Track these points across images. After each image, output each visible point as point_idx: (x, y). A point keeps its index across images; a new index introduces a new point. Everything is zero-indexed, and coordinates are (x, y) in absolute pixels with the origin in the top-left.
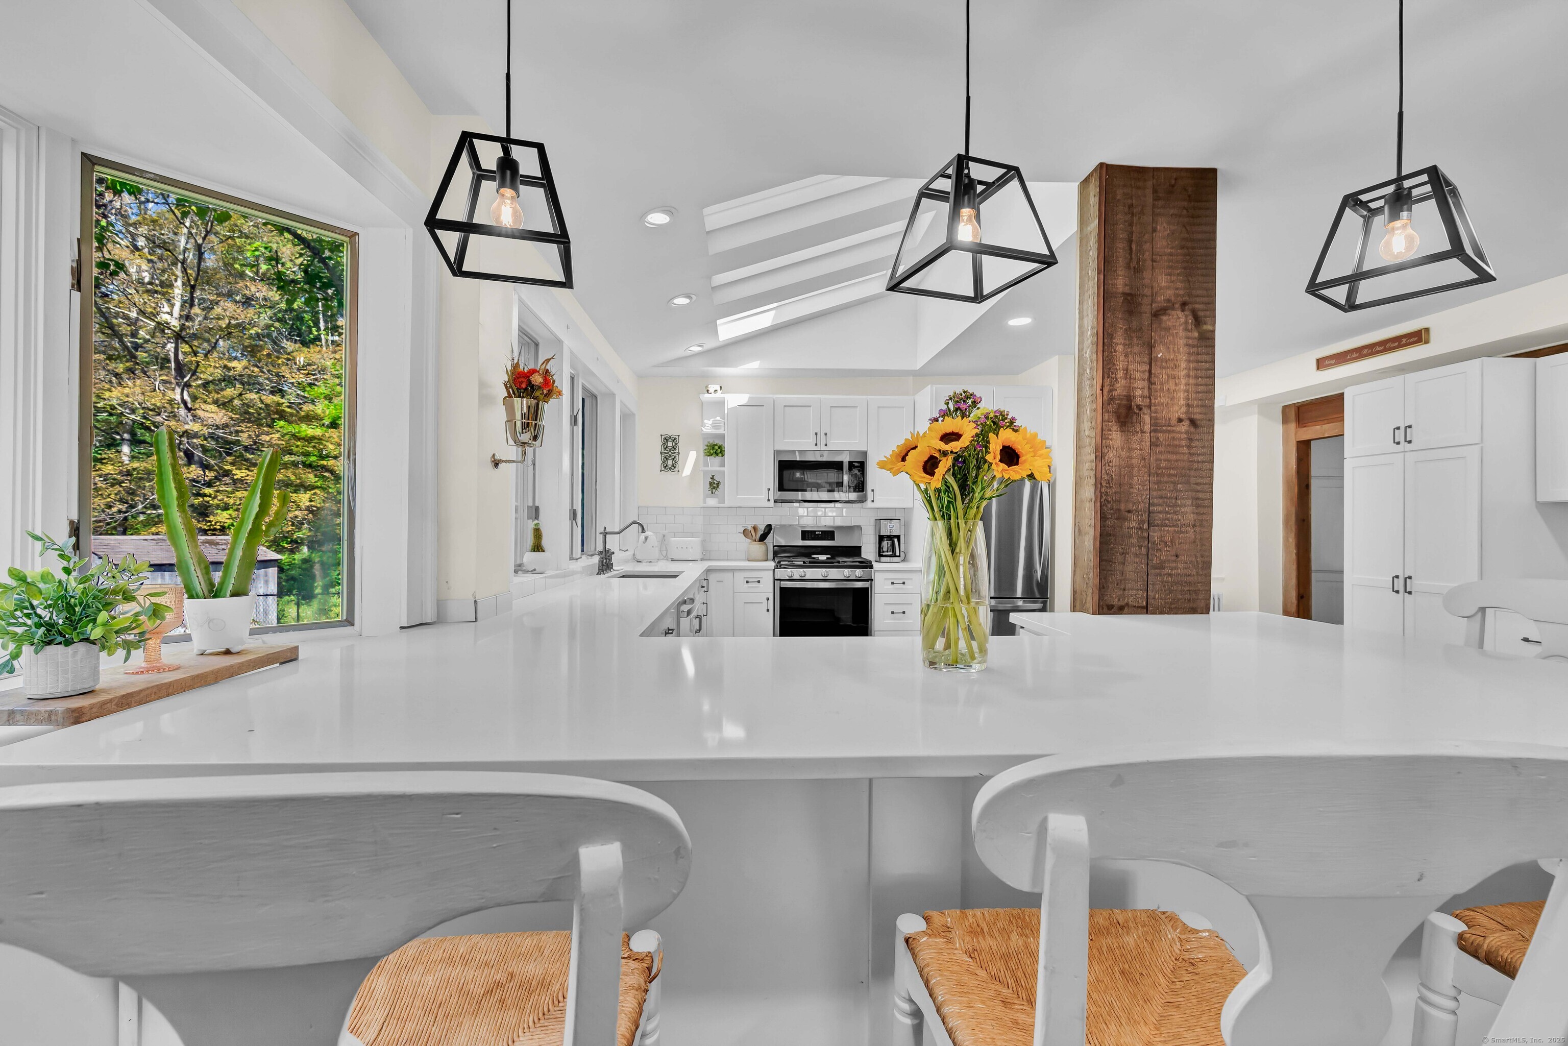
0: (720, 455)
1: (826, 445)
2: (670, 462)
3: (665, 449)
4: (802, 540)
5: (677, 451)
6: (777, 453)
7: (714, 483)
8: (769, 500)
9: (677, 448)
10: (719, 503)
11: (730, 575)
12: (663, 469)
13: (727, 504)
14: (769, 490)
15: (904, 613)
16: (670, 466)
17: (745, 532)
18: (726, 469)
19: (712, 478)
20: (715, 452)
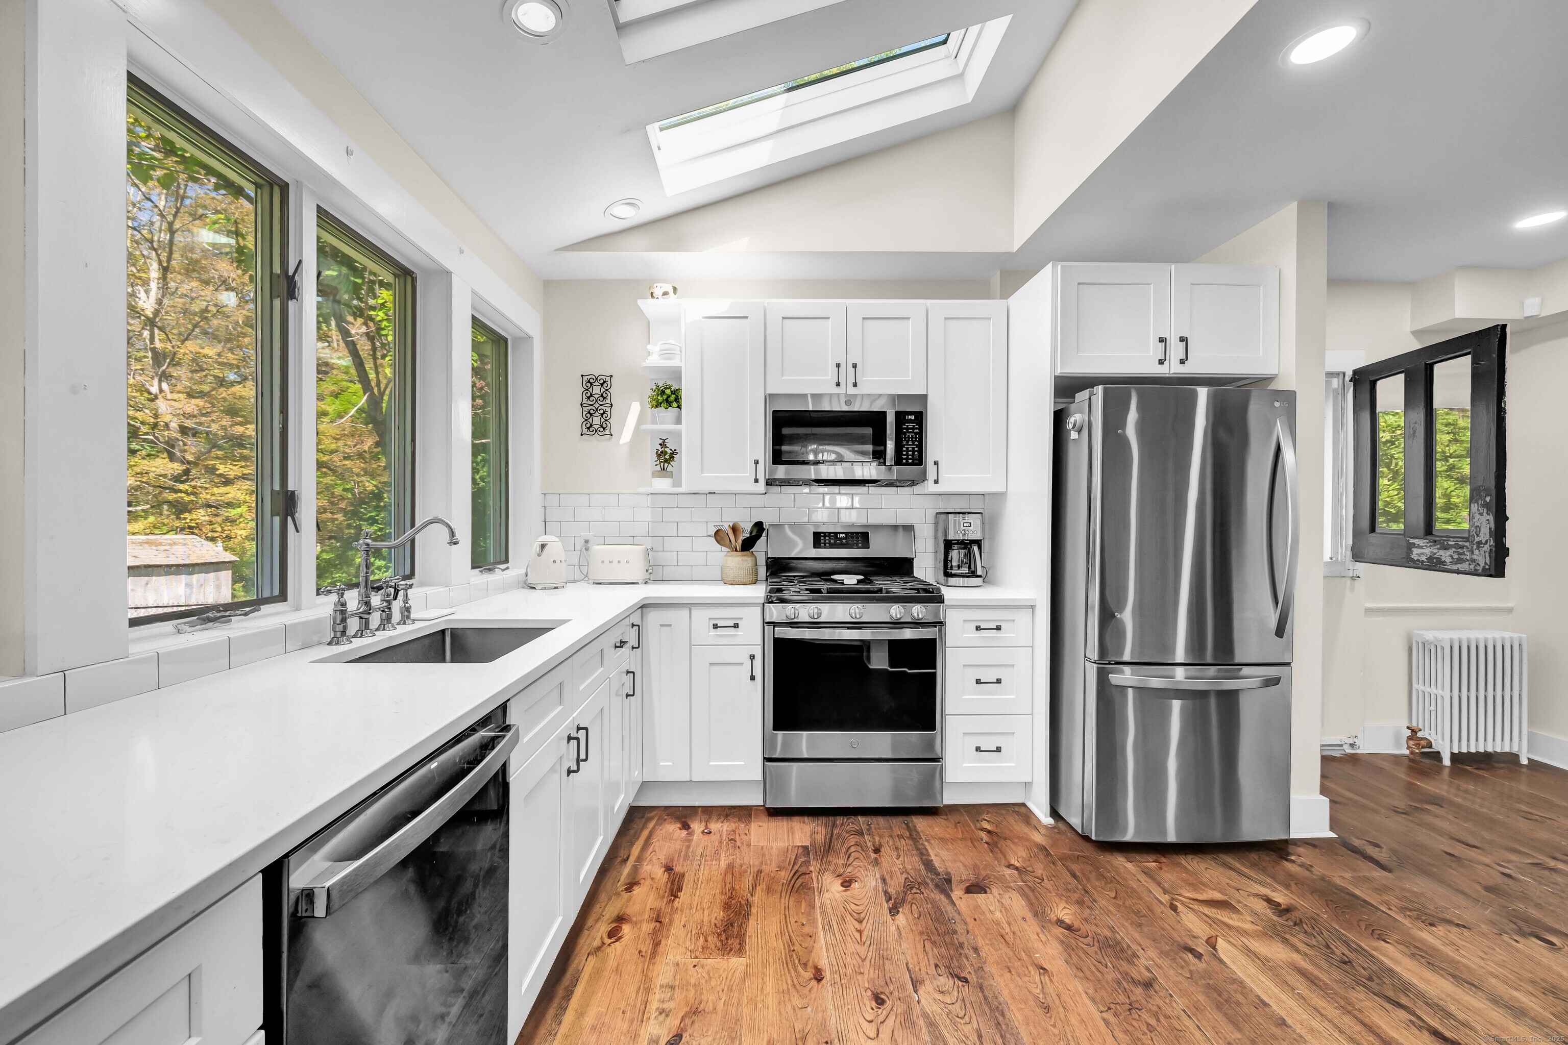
0: (675, 404)
1: (855, 385)
2: (596, 420)
3: (589, 398)
4: (815, 547)
5: (608, 401)
6: (770, 398)
7: (666, 453)
8: (756, 481)
9: (609, 397)
10: (674, 486)
11: (685, 613)
12: (585, 431)
13: (683, 489)
14: (757, 462)
15: (999, 681)
16: (596, 427)
17: (719, 536)
18: (683, 428)
19: (663, 444)
20: (667, 400)
